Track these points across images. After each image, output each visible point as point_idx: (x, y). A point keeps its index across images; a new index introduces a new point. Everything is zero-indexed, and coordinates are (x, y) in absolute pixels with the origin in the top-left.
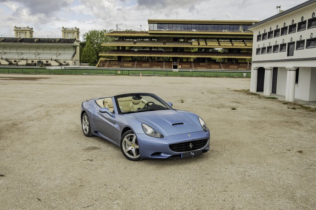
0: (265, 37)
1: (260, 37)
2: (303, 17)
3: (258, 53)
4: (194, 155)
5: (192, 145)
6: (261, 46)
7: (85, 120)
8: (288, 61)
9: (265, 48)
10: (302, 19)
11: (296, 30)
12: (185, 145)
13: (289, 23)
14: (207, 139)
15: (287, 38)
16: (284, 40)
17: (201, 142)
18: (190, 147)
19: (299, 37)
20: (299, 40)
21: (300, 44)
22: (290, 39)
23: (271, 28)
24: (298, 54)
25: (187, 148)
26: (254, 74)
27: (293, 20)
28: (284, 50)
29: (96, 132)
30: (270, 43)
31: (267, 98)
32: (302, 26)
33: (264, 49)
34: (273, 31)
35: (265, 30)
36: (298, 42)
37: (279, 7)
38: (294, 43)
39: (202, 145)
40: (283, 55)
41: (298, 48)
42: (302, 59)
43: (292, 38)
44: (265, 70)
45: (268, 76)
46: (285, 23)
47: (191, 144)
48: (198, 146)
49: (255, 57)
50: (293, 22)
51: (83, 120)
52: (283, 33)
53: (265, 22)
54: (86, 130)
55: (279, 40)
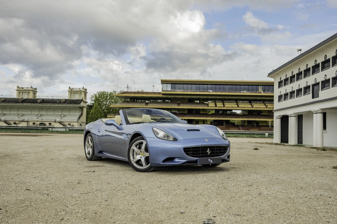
0: (287, 82)
1: (281, 84)
2: (326, 56)
3: (280, 100)
4: (212, 162)
5: (209, 151)
6: (283, 93)
7: (88, 143)
8: (314, 103)
9: (288, 93)
10: (325, 58)
11: (319, 70)
12: (202, 151)
13: (311, 64)
14: (227, 147)
15: (310, 80)
16: (307, 82)
17: (221, 150)
18: (208, 153)
19: (324, 76)
20: (324, 79)
21: (325, 84)
22: (314, 80)
23: (292, 72)
24: (323, 94)
25: (205, 153)
26: (277, 124)
27: (316, 60)
28: (308, 93)
29: (101, 152)
30: (292, 87)
31: (293, 146)
32: (326, 65)
33: (286, 95)
34: (295, 75)
35: (286, 75)
36: (322, 82)
37: (300, 50)
38: (318, 83)
39: (221, 153)
40: (308, 98)
41: (323, 88)
42: (328, 99)
43: (316, 79)
44: (289, 118)
45: (292, 123)
46: (307, 65)
47: (208, 149)
48: (217, 153)
49: (277, 105)
50: (316, 62)
51: (87, 142)
52: (306, 76)
53: (286, 66)
54: (89, 154)
55: (302, 83)
